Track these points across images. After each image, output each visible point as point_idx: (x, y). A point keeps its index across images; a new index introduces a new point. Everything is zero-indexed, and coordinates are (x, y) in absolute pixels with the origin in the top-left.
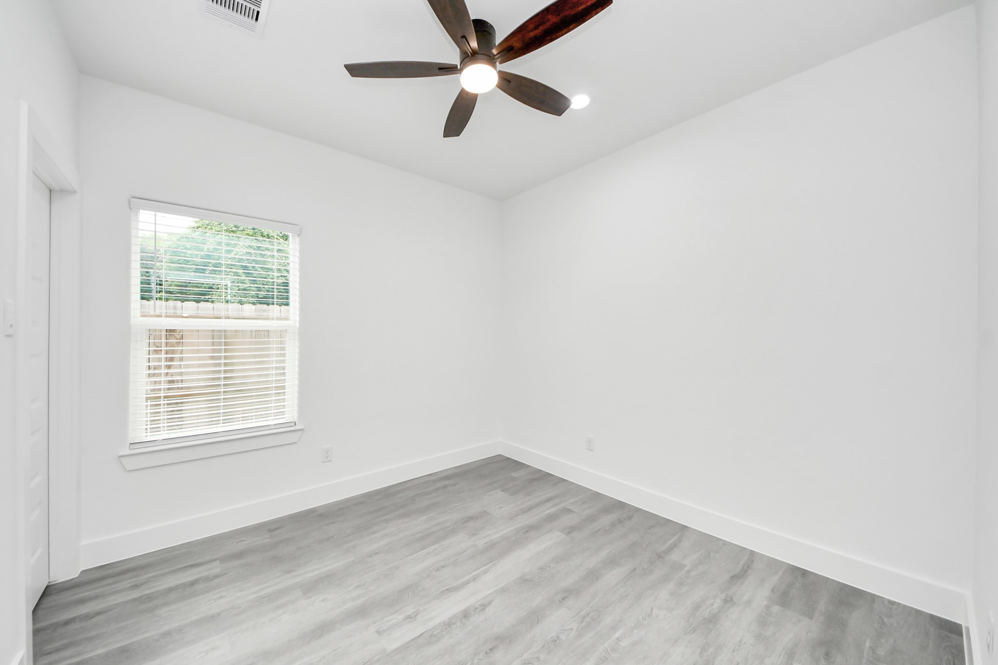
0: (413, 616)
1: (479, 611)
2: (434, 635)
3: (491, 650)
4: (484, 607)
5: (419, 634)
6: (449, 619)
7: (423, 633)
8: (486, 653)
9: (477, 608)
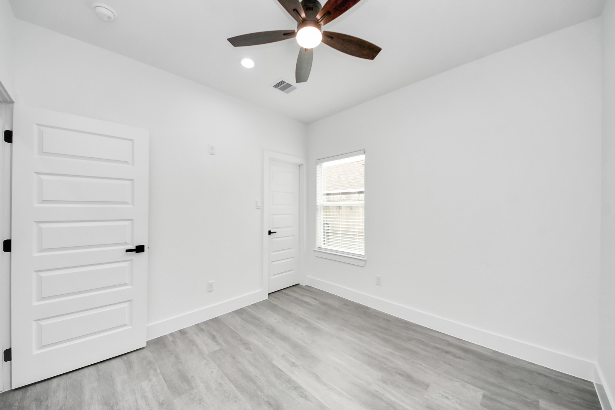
0: (295, 365)
1: (300, 395)
2: (281, 376)
3: (270, 404)
4: (306, 397)
5: (282, 370)
6: (293, 380)
7: (283, 371)
8: (268, 402)
9: (303, 393)
